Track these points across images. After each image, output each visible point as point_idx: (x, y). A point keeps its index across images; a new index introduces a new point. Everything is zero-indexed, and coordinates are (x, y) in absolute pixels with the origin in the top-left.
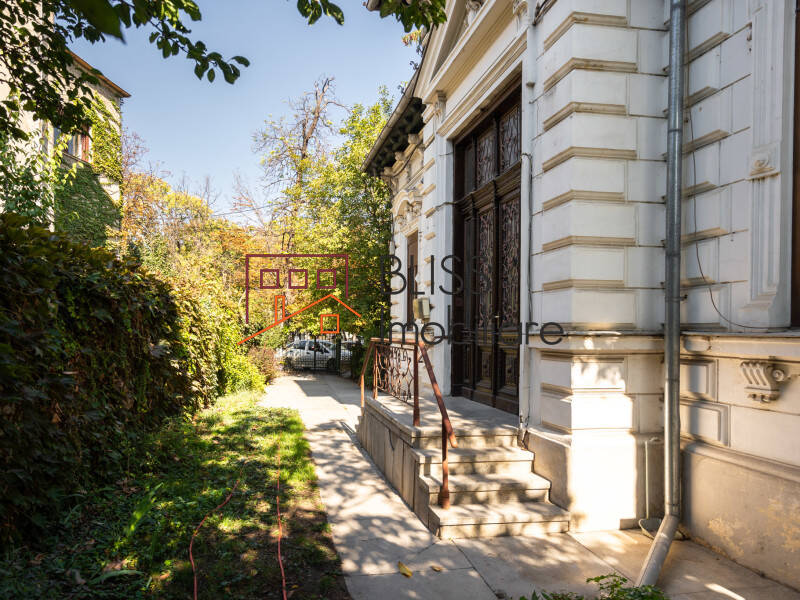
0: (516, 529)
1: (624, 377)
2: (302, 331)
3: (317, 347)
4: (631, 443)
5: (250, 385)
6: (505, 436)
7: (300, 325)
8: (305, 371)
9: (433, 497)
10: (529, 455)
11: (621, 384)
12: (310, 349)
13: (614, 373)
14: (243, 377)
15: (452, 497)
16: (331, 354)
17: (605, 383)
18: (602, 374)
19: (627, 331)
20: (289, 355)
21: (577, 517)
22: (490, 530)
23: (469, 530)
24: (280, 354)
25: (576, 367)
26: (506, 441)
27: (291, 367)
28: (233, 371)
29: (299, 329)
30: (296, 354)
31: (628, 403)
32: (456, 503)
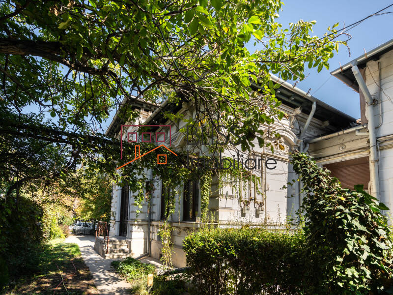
0: (121, 256)
1: (143, 229)
2: (80, 219)
3: (86, 225)
4: (143, 240)
5: (60, 237)
6: (123, 241)
7: (80, 217)
8: (81, 234)
9: (105, 252)
10: (127, 245)
11: (142, 230)
12: (83, 226)
13: (141, 228)
14: (58, 234)
15: (109, 252)
16: (91, 228)
17: (139, 230)
18: (138, 228)
19: (143, 220)
20: (74, 228)
21: (132, 254)
22: (115, 257)
23: (111, 257)
24: (71, 228)
25: (134, 227)
26: (124, 242)
27: (74, 232)
28: (54, 232)
29: (79, 219)
30: (77, 228)
31: (143, 233)
32: (110, 253)
